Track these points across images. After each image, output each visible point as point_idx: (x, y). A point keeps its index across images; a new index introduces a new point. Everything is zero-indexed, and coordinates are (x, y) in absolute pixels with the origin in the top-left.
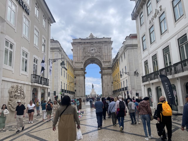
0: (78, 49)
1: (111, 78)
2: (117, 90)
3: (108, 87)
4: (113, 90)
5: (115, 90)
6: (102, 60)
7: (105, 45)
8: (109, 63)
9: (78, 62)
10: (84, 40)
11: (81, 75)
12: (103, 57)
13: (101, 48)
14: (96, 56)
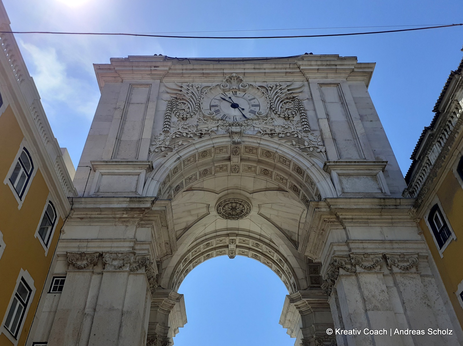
0: (139, 97)
8: (374, 177)
9: (114, 161)
11: (117, 256)
12: (319, 140)
13: (294, 97)
14: (266, 134)
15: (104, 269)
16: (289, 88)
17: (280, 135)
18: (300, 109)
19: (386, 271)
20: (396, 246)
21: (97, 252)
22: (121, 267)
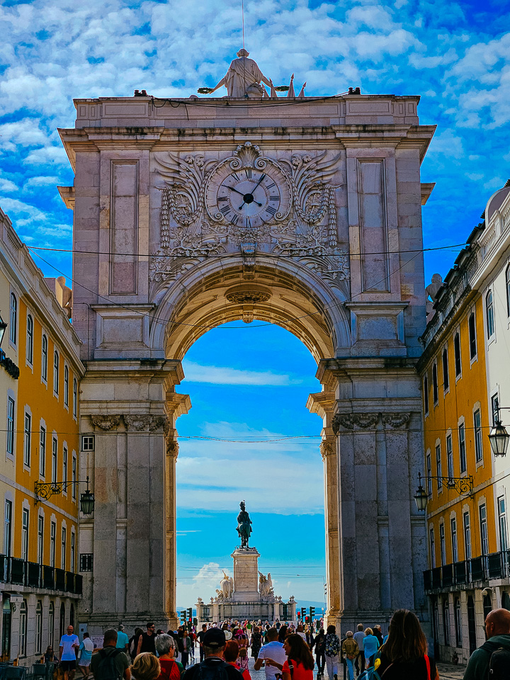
0: (125, 184)
1: (408, 451)
2: (460, 566)
3: (384, 533)
4: (423, 565)
5: (447, 569)
6: (337, 292)
7: (361, 160)
8: (393, 318)
9: (114, 299)
10: (179, 112)
11: (136, 418)
12: (346, 260)
13: (324, 184)
14: (285, 251)
15: (127, 428)
16: (318, 168)
18: (329, 206)
20: (394, 402)
21: (118, 414)
22: (142, 428)
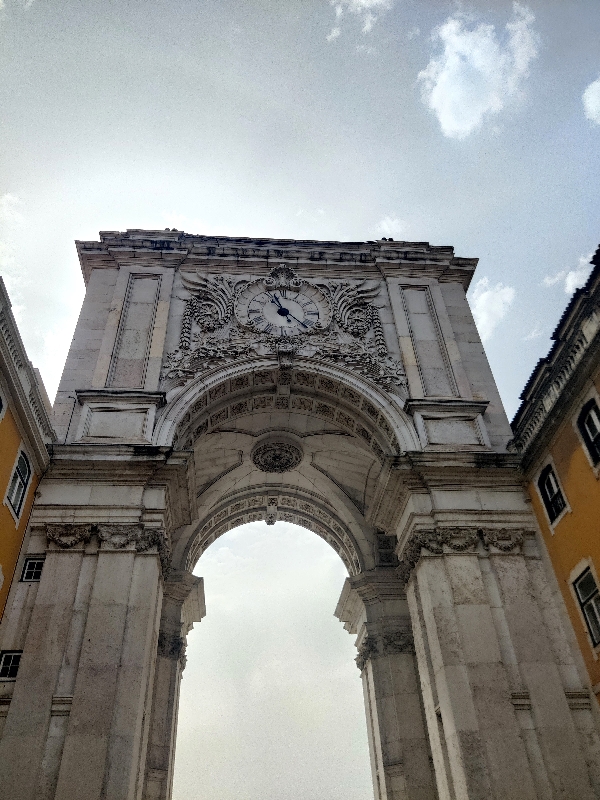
0: (144, 294)
6: (394, 397)
8: (471, 420)
9: (110, 386)
12: (399, 367)
13: (366, 304)
14: (327, 356)
15: (100, 547)
16: (359, 290)
17: (347, 359)
18: (374, 321)
19: (481, 552)
20: (495, 518)
21: (88, 524)
22: (124, 546)
